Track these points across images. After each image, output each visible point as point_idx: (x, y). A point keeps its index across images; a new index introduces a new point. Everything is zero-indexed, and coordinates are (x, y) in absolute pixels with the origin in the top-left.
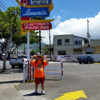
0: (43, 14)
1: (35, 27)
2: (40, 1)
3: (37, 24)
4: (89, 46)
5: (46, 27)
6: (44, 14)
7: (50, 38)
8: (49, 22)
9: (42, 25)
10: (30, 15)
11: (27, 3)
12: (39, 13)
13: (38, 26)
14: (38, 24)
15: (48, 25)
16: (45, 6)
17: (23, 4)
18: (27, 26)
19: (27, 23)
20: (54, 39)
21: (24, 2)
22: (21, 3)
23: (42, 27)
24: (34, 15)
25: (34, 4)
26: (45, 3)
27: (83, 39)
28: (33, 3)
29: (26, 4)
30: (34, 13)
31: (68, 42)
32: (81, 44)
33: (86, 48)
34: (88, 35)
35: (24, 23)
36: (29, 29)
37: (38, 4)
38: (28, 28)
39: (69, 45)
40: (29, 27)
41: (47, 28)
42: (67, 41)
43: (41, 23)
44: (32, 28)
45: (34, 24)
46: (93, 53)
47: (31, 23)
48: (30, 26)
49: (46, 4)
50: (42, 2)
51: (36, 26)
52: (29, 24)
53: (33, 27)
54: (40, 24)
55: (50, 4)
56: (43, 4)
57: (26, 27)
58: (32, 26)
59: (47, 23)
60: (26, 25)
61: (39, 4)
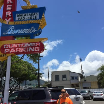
0: (31, 31)
1: (20, 49)
2: (28, 16)
3: (22, 44)
4: (85, 81)
5: (35, 48)
6: (33, 32)
7: (48, 75)
8: (40, 42)
9: (29, 46)
10: (13, 34)
11: (10, 19)
12: (26, 31)
13: (23, 48)
14: (24, 45)
15: (38, 46)
16: (35, 21)
17: (5, 20)
18: (8, 48)
19: (8, 44)
20: (52, 75)
21: (6, 18)
22: (3, 20)
23: (30, 48)
24: (18, 33)
25: (20, 20)
26: (34, 18)
27: (79, 74)
28: (19, 18)
29: (8, 21)
30: (18, 31)
31: (65, 78)
32: (78, 79)
33: (82, 83)
34: (82, 71)
35: (4, 45)
36: (11, 52)
37: (25, 19)
38: (9, 51)
39: (66, 80)
40: (10, 49)
41: (37, 50)
42: (64, 76)
43: (29, 43)
44: (15, 51)
45: (18, 45)
46: (90, 88)
47: (13, 44)
48: (13, 48)
49: (36, 19)
50: (31, 17)
51: (21, 47)
52: (11, 46)
53: (17, 49)
54: (27, 44)
55: (41, 19)
56: (31, 19)
57: (5, 50)
58: (15, 49)
59: (36, 43)
60: (6, 46)
61: (27, 20)
